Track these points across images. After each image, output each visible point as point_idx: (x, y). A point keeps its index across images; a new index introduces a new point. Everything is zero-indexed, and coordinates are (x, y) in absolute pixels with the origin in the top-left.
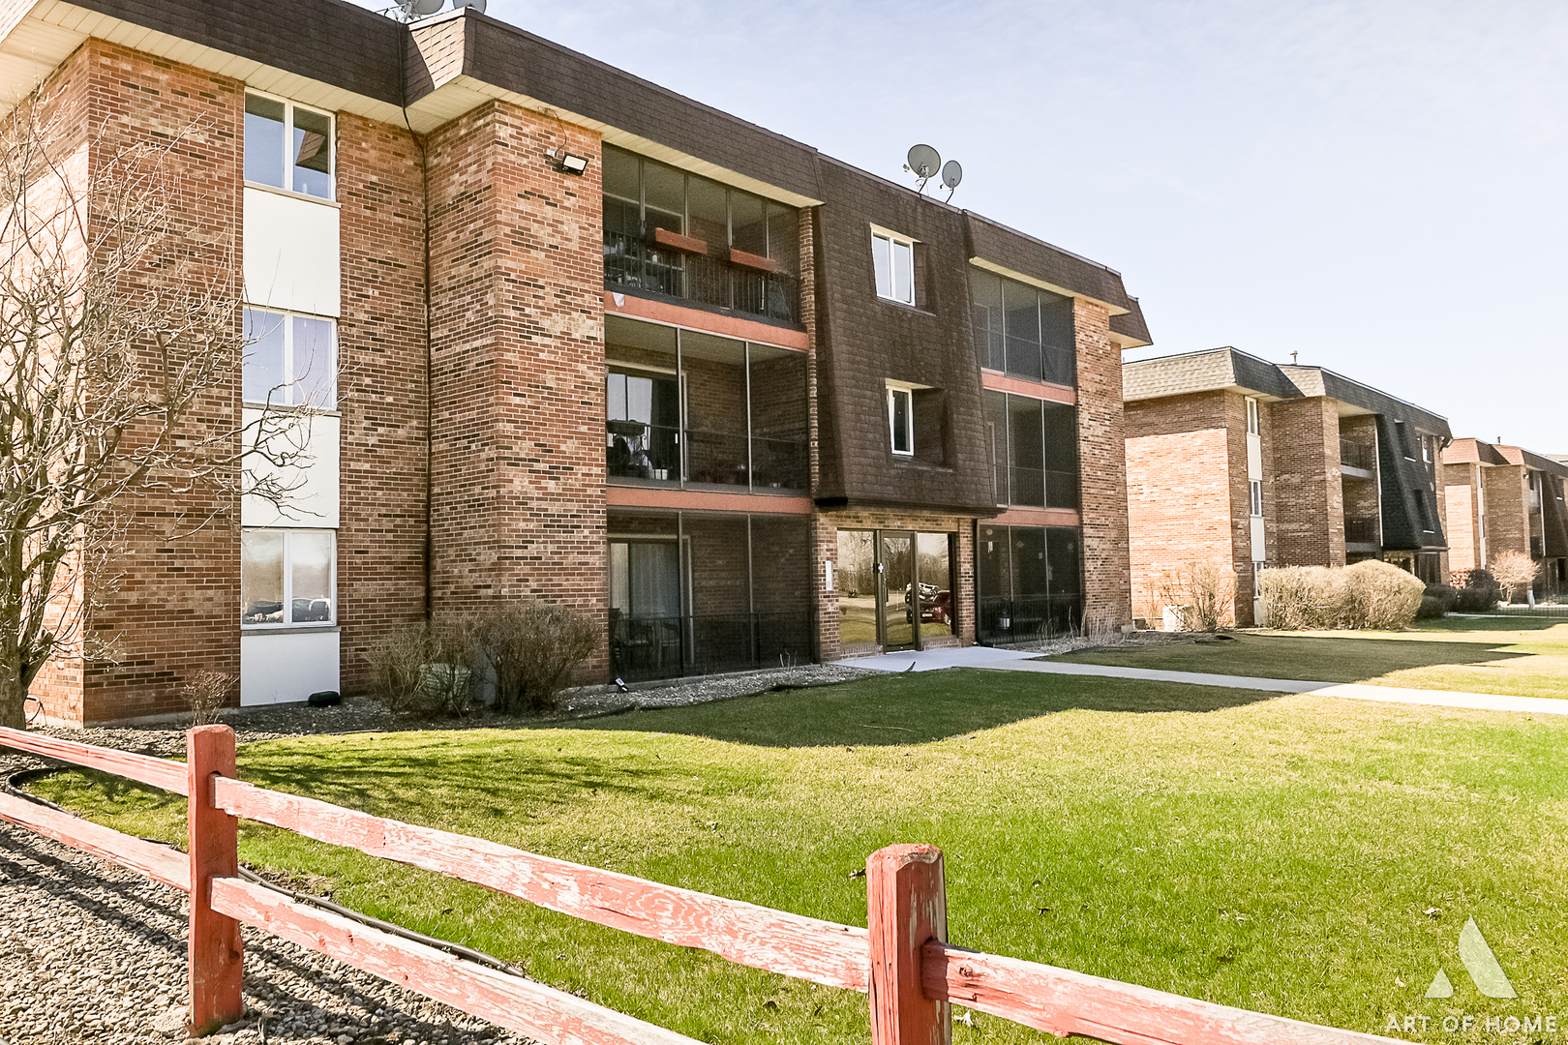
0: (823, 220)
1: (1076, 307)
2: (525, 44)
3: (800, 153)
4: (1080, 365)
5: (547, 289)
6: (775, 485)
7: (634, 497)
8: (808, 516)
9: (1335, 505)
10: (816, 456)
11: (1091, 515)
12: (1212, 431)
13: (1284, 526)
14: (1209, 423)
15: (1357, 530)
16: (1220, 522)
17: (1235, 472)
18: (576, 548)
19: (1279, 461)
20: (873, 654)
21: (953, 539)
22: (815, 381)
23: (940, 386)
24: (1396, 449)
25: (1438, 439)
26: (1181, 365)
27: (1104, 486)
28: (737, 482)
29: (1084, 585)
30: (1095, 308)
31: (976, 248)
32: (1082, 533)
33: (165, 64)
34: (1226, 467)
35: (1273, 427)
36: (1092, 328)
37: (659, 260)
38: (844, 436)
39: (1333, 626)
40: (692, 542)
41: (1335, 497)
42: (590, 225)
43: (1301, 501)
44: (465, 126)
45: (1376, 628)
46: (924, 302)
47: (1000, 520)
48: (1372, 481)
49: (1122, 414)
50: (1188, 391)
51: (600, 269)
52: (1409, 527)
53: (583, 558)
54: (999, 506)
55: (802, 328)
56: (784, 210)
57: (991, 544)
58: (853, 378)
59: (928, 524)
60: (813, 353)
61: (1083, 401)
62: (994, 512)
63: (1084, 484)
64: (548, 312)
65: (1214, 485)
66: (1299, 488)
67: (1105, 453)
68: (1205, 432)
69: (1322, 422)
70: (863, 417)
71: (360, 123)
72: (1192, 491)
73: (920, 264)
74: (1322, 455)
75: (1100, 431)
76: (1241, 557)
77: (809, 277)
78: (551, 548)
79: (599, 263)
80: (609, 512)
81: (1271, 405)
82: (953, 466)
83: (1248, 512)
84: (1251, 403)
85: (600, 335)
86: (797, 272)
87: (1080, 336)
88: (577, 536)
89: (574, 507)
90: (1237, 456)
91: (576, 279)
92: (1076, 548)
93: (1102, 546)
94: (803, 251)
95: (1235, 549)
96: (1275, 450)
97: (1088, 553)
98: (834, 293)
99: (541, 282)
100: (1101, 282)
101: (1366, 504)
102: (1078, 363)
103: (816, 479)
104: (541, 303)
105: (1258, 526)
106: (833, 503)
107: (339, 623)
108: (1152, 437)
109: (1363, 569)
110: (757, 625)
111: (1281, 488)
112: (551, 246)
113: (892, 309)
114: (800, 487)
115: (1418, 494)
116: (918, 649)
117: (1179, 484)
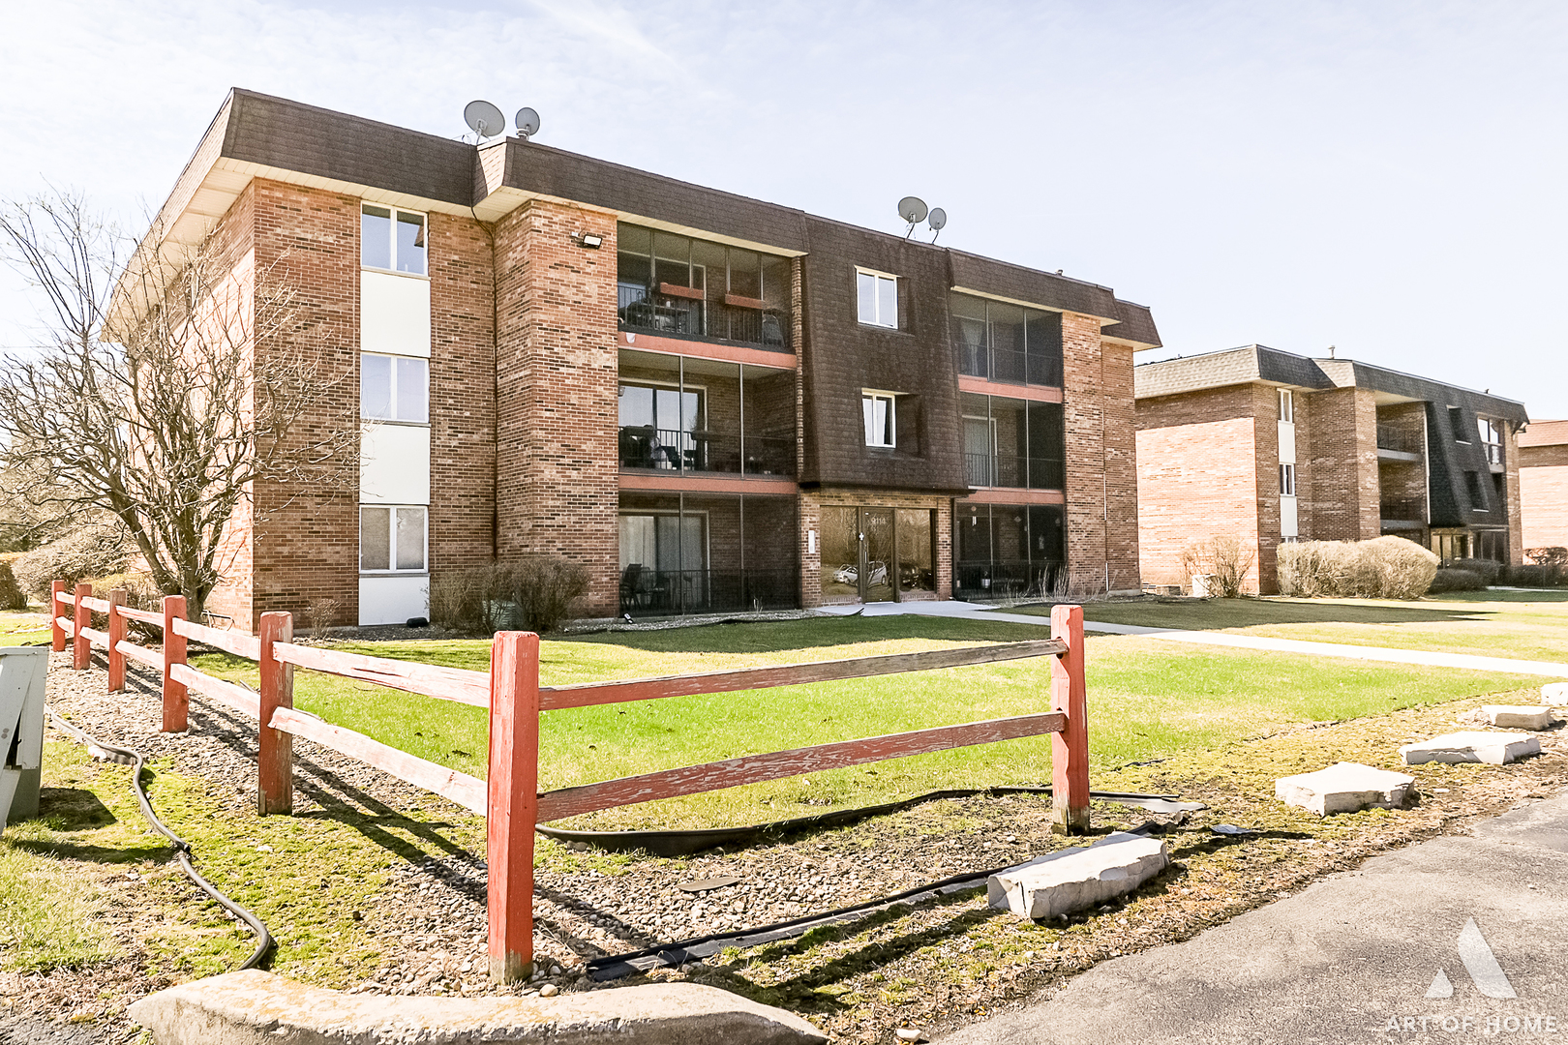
0: (808, 267)
1: (1064, 321)
2: (553, 157)
3: (788, 216)
4: (1067, 369)
5: (572, 333)
6: (766, 472)
7: (638, 482)
8: (795, 496)
9: (1369, 485)
10: (801, 450)
11: (1076, 495)
12: (1241, 419)
13: (1319, 505)
14: (1239, 413)
15: (1396, 507)
16: (1247, 501)
17: (1263, 456)
18: (593, 519)
19: (1314, 445)
20: (852, 604)
21: (933, 513)
22: (801, 392)
23: (915, 392)
24: (1448, 434)
25: (1512, 422)
26: (1213, 361)
27: (1091, 470)
28: (732, 471)
29: (1067, 552)
30: (1085, 320)
31: (956, 279)
32: (1066, 510)
33: (305, 190)
34: (1253, 452)
35: (1311, 415)
36: (1081, 337)
37: (671, 304)
38: (820, 434)
39: (1349, 594)
40: (710, 515)
41: (1369, 478)
42: (607, 284)
43: (1335, 482)
44: (515, 217)
45: (1389, 596)
46: (905, 325)
48: (1421, 462)
49: (1133, 408)
50: (1218, 384)
51: (615, 316)
53: (599, 526)
54: (970, 487)
55: (792, 351)
56: (781, 260)
57: (974, 518)
58: (831, 388)
59: (907, 502)
60: (800, 370)
61: (1069, 399)
62: (968, 492)
63: (1069, 469)
64: (572, 350)
65: (1242, 468)
66: (1332, 470)
67: (1093, 443)
68: (1235, 420)
69: (1354, 411)
70: (839, 419)
71: (445, 219)
72: (1223, 473)
73: (902, 295)
74: (1355, 440)
75: (1087, 424)
76: (1269, 535)
77: (798, 311)
78: (573, 519)
79: (614, 312)
80: (620, 493)
81: (1308, 396)
82: (928, 457)
83: (1278, 492)
84: (1286, 395)
85: (615, 365)
86: (789, 307)
87: (1068, 345)
88: (594, 510)
89: (592, 490)
90: (1266, 442)
91: (595, 325)
92: (1062, 522)
93: (1087, 521)
94: (794, 290)
95: (1260, 525)
96: (1309, 436)
97: (1071, 526)
98: (817, 323)
99: (567, 329)
100: (1088, 298)
101: (1414, 485)
102: (1065, 368)
103: (801, 467)
104: (567, 343)
105: (1289, 505)
106: (811, 486)
107: (429, 571)
108: (1189, 425)
109: (1378, 544)
110: (746, 579)
111: (1317, 470)
112: (575, 302)
113: (875, 334)
114: (789, 474)
116: (895, 601)
117: (1211, 468)
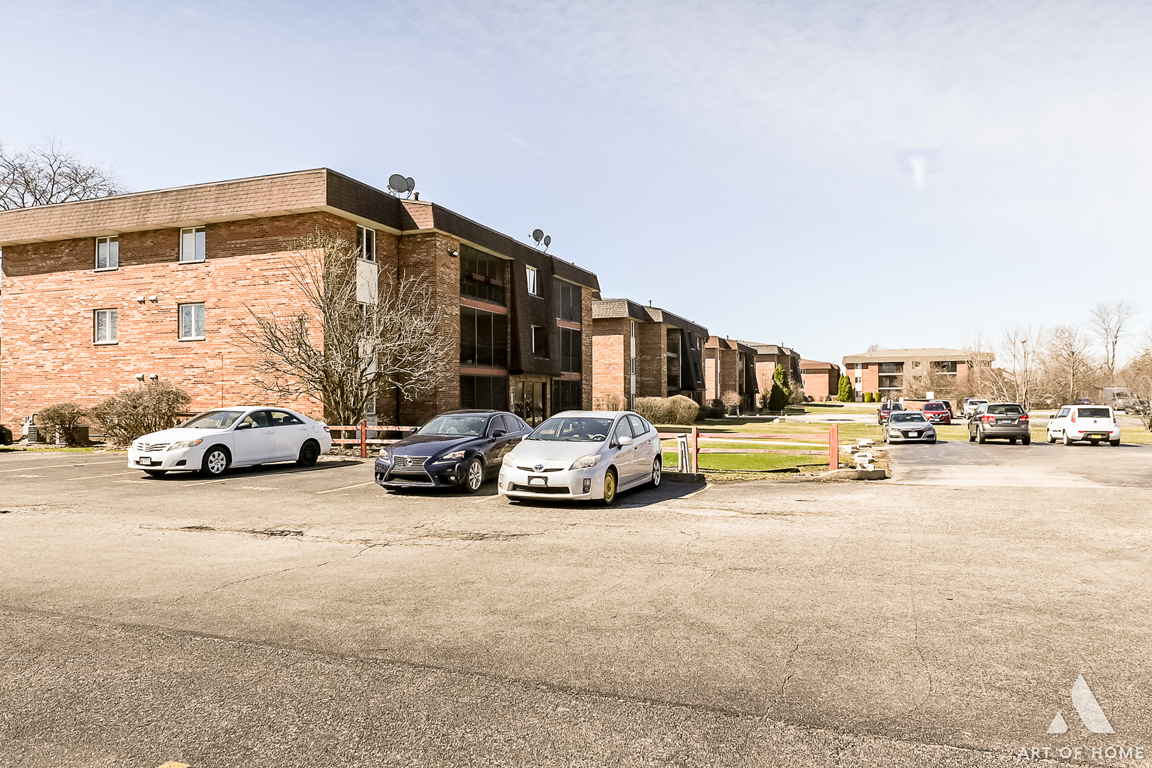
0: (514, 265)
1: (583, 291)
2: (445, 213)
3: (508, 240)
4: (583, 314)
5: (447, 298)
6: (498, 365)
7: (466, 370)
8: (506, 377)
9: (664, 370)
10: (510, 354)
11: (584, 375)
12: (617, 336)
13: (643, 379)
14: (616, 332)
15: (672, 380)
16: (619, 376)
17: (626, 354)
19: (643, 350)
21: (544, 384)
22: (510, 326)
23: (543, 326)
24: (688, 344)
25: (704, 338)
28: (488, 364)
29: (582, 403)
30: (588, 290)
31: (556, 271)
32: (582, 383)
33: (340, 218)
34: (623, 352)
35: (640, 334)
36: (587, 299)
41: (664, 366)
42: (457, 274)
43: (651, 368)
44: (420, 238)
46: (539, 293)
47: (562, 378)
48: (678, 359)
50: (608, 317)
51: (459, 289)
52: (692, 380)
53: (454, 392)
54: (558, 372)
55: (505, 306)
56: (502, 262)
57: (556, 386)
58: (523, 325)
59: (537, 379)
60: (509, 315)
61: (583, 329)
62: (560, 375)
63: (583, 363)
64: (447, 306)
65: (617, 360)
66: (650, 362)
68: (615, 336)
69: (660, 333)
71: (382, 233)
72: (608, 362)
73: (538, 278)
74: (660, 347)
76: (627, 392)
77: (508, 286)
78: (447, 388)
79: (459, 287)
80: (460, 376)
81: (640, 324)
82: (549, 357)
83: (630, 372)
84: (633, 324)
85: (459, 313)
86: (505, 285)
87: (583, 302)
88: (452, 384)
89: (453, 374)
90: (627, 347)
91: (454, 294)
92: (579, 388)
94: (506, 276)
95: (625, 389)
96: (641, 344)
97: (583, 391)
99: (446, 296)
100: (590, 280)
101: (676, 369)
103: (509, 363)
104: (446, 303)
105: (633, 378)
106: (515, 372)
107: (377, 413)
109: (675, 399)
111: (642, 361)
112: (448, 283)
113: (532, 298)
114: (503, 366)
115: (695, 365)
117: (602, 359)
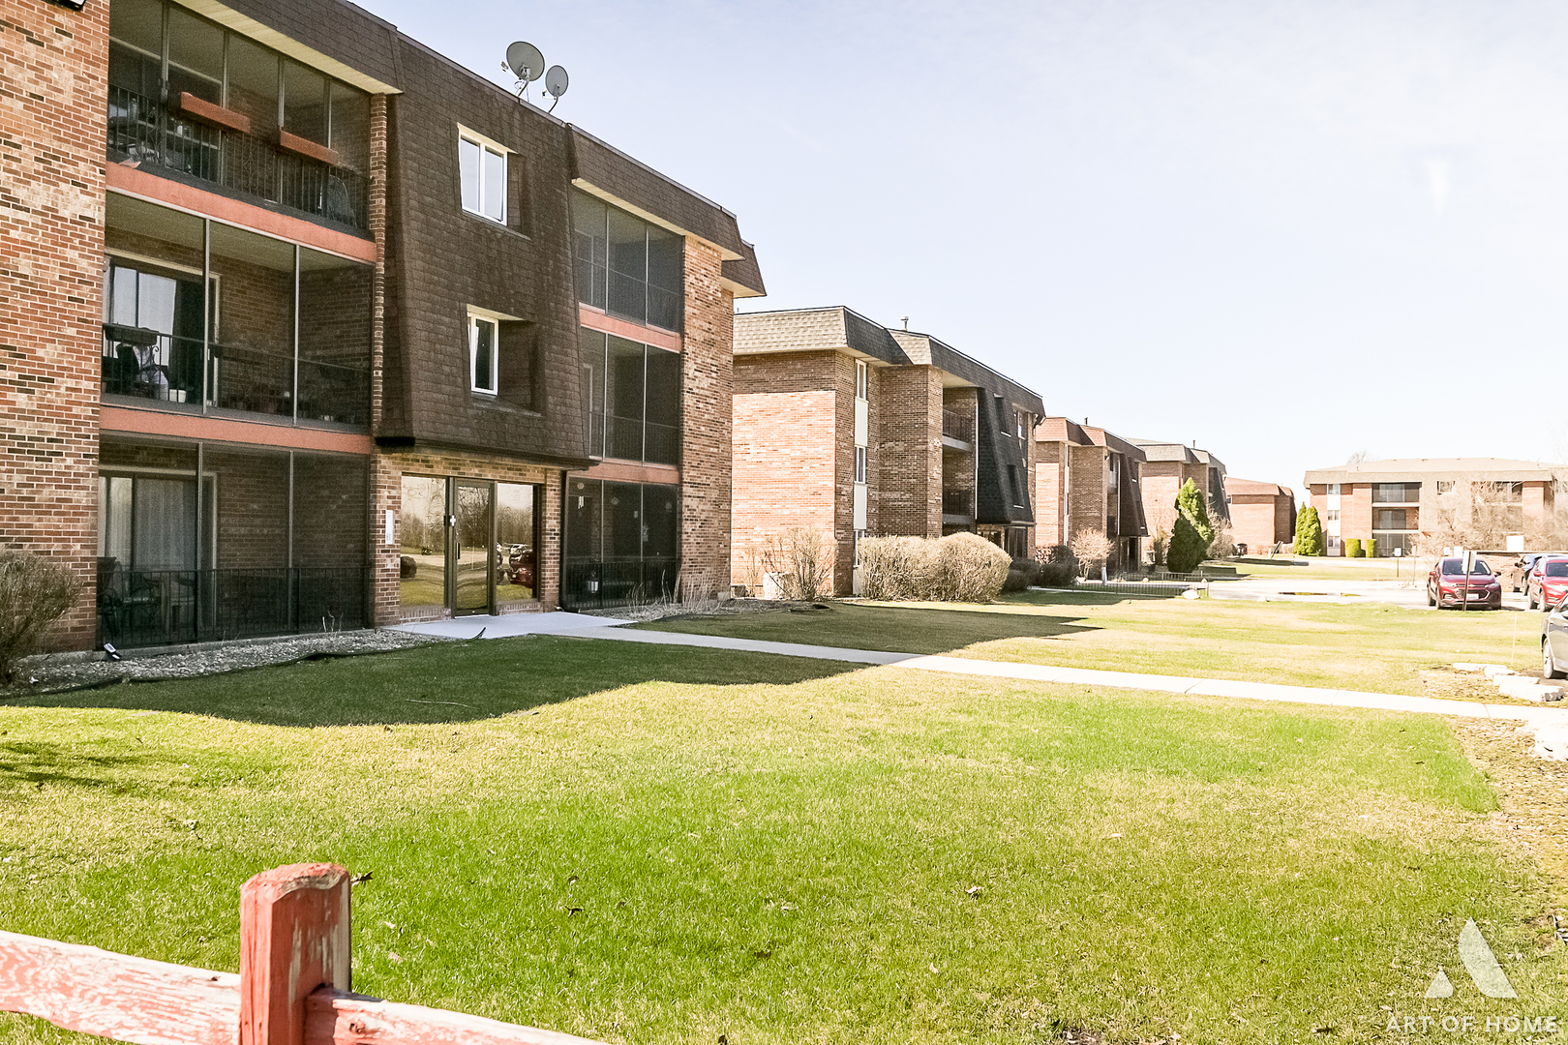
0: (400, 113)
1: (687, 247)
3: (376, 29)
4: (688, 310)
5: (25, 149)
6: (327, 418)
7: (136, 420)
8: (367, 457)
9: (935, 476)
10: (379, 388)
11: (692, 473)
12: (822, 392)
13: (887, 495)
14: (820, 384)
15: (953, 502)
16: (824, 487)
17: (841, 437)
18: (54, 480)
19: (885, 428)
20: (439, 618)
21: (539, 491)
22: (381, 300)
23: (529, 318)
24: (994, 423)
25: (1032, 416)
26: (794, 321)
27: (707, 443)
28: (279, 412)
29: (681, 546)
30: (708, 250)
31: (580, 167)
32: (681, 492)
34: (833, 430)
35: (881, 392)
36: (703, 271)
37: (186, 133)
38: (413, 366)
39: (926, 597)
40: (218, 482)
41: (935, 468)
42: (89, 75)
43: (903, 470)
45: (965, 600)
46: (517, 222)
47: (592, 474)
48: (972, 453)
49: (730, 367)
50: (800, 348)
51: (101, 133)
52: (1001, 501)
53: (63, 494)
54: (591, 457)
55: (369, 236)
56: (351, 93)
57: (581, 499)
58: (428, 300)
59: (510, 474)
60: (381, 266)
61: (689, 349)
62: (585, 464)
63: (686, 439)
64: (27, 179)
65: (821, 448)
66: (901, 457)
67: (710, 407)
68: (815, 392)
69: (927, 391)
70: (438, 346)
72: (798, 454)
73: (514, 178)
74: (925, 425)
75: (705, 383)
76: (843, 525)
77: (380, 177)
78: (17, 478)
79: (100, 125)
80: (101, 437)
81: (880, 370)
82: (543, 410)
83: (852, 478)
84: (861, 366)
85: (99, 216)
86: (366, 169)
87: (690, 279)
88: (56, 465)
89: (53, 429)
90: (845, 421)
91: (68, 142)
92: (674, 506)
93: (701, 507)
94: (374, 145)
95: (837, 516)
96: (882, 416)
97: (686, 513)
98: (410, 200)
99: (15, 139)
100: (716, 223)
101: (964, 477)
102: (686, 308)
103: (378, 414)
104: (15, 166)
105: (861, 493)
106: (398, 442)
108: (762, 394)
109: (956, 541)
110: (296, 583)
111: (885, 456)
112: (32, 95)
113: (479, 226)
114: (358, 422)
115: (1011, 469)
116: (491, 614)
117: (785, 446)
